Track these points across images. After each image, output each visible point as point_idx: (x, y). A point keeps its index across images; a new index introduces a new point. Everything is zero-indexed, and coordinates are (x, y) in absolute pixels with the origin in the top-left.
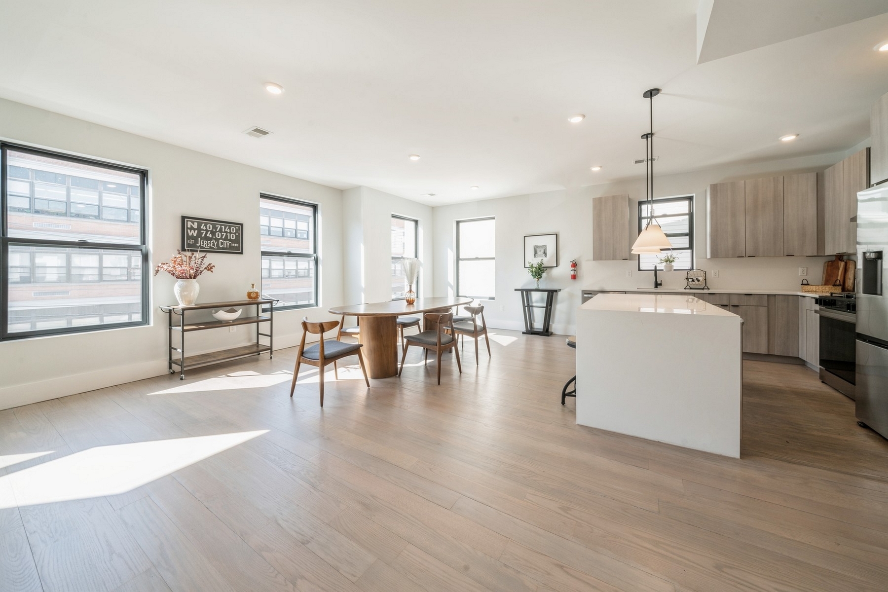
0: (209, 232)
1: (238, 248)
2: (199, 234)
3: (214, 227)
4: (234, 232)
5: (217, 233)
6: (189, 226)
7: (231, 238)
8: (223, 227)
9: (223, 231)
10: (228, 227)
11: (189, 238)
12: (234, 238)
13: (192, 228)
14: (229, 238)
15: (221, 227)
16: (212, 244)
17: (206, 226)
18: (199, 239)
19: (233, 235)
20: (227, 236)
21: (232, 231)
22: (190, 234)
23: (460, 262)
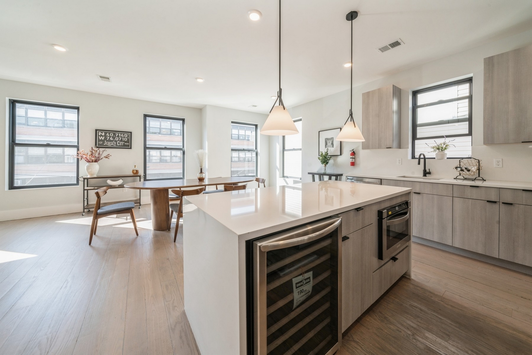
0: (111, 137)
1: (128, 146)
2: (106, 139)
3: (114, 134)
4: (127, 136)
5: (116, 138)
6: (100, 135)
7: (125, 140)
8: (120, 134)
9: (120, 136)
10: (122, 134)
11: (99, 140)
12: (126, 140)
13: (101, 135)
14: (123, 140)
15: (118, 134)
16: (113, 144)
17: (109, 134)
18: (105, 141)
19: (126, 139)
20: (122, 139)
21: (125, 136)
22: (100, 139)
23: (285, 152)
